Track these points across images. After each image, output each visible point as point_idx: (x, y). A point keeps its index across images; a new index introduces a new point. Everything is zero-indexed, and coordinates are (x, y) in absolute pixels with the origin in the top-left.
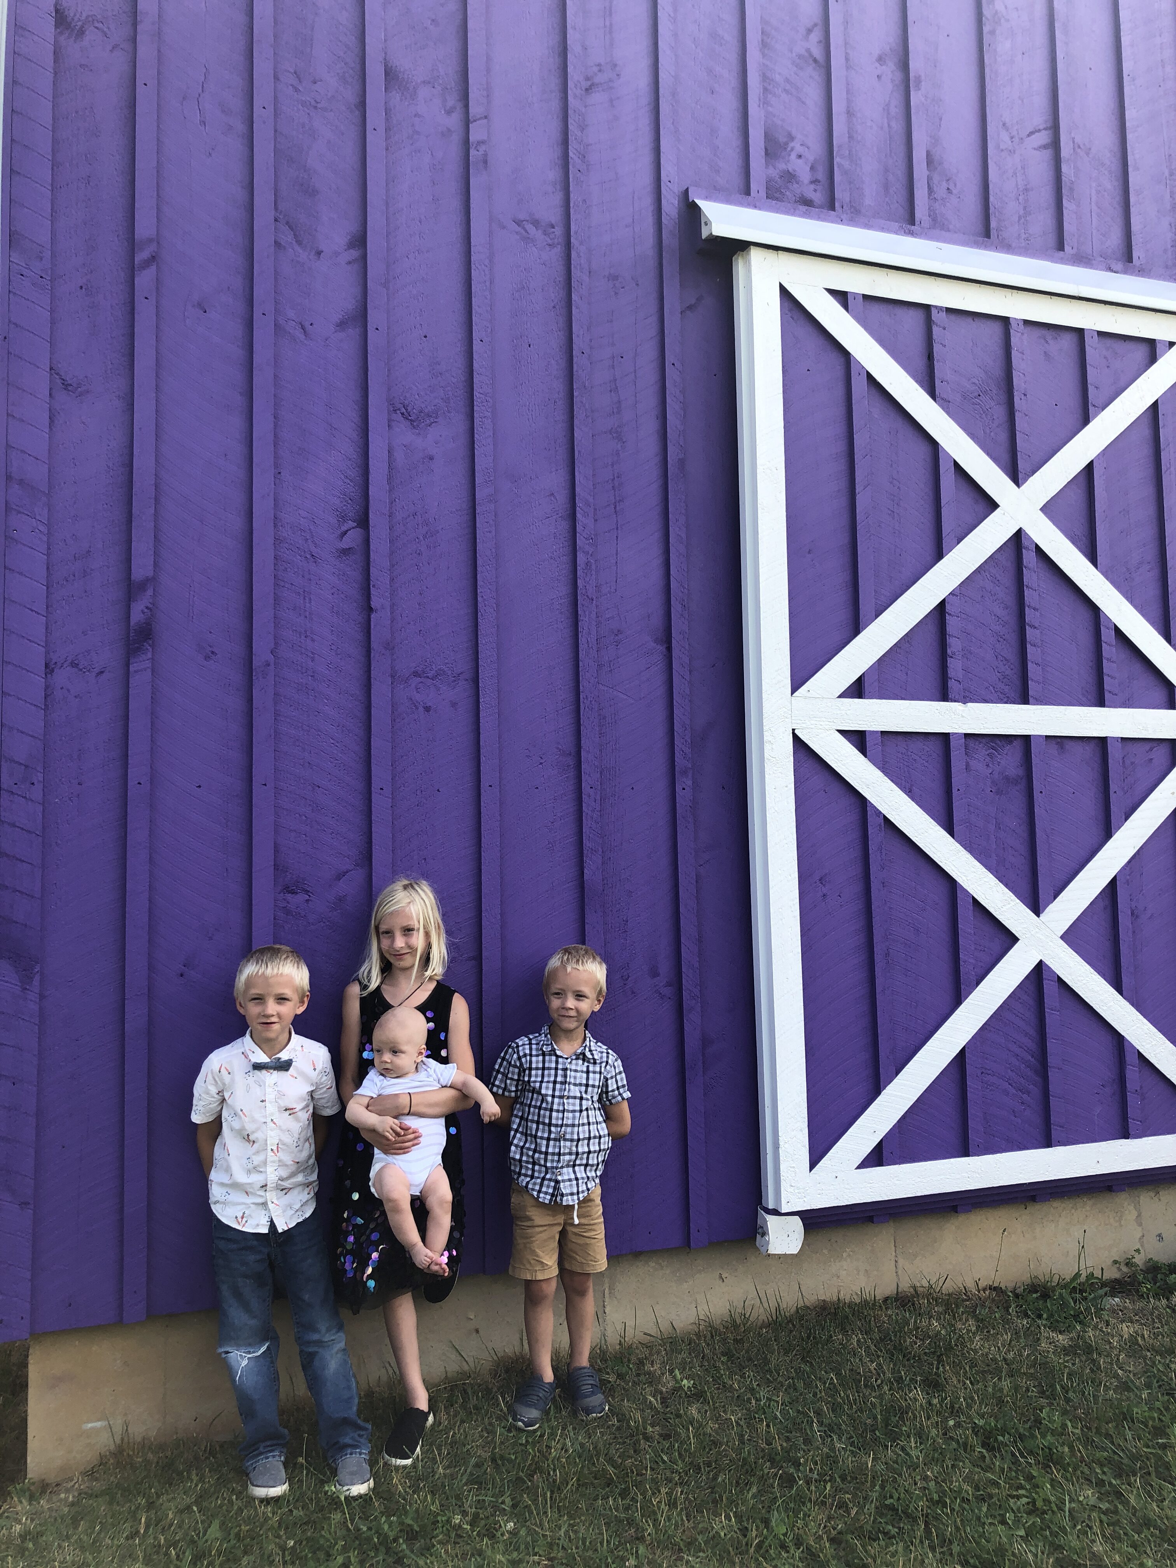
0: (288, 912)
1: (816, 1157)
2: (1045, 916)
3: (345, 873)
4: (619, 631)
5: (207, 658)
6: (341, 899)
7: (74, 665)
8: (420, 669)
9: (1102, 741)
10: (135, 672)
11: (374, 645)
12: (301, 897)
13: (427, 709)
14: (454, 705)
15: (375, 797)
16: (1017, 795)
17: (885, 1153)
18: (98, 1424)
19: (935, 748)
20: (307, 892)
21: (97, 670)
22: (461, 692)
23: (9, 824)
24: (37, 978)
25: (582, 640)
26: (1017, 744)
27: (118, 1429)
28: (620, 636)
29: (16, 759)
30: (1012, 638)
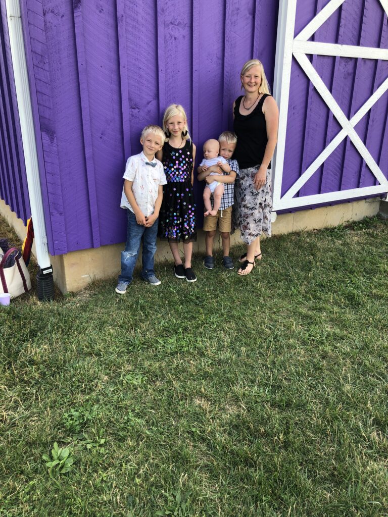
0: (133, 116)
1: (283, 194)
2: (351, 120)
3: (151, 102)
4: (238, 9)
5: (100, 12)
6: (149, 112)
7: (52, 12)
8: (173, 21)
9: (376, 61)
10: (77, 16)
11: (158, 10)
12: (137, 110)
13: (175, 38)
14: (184, 37)
15: (159, 73)
16: (350, 79)
17: (300, 193)
18: (86, 276)
19: (330, 61)
20: (138, 108)
21: (61, 15)
22: (185, 32)
23: (38, 79)
24: (55, 138)
25: (227, 12)
26: (353, 60)
27: (92, 277)
28: (239, 11)
29: (37, 52)
30: (358, 20)
